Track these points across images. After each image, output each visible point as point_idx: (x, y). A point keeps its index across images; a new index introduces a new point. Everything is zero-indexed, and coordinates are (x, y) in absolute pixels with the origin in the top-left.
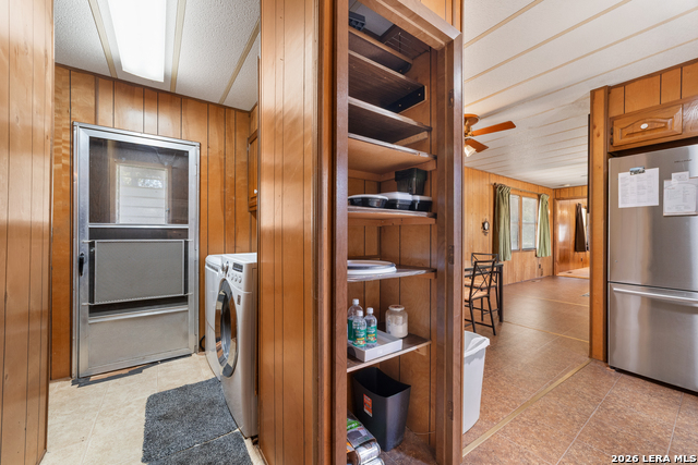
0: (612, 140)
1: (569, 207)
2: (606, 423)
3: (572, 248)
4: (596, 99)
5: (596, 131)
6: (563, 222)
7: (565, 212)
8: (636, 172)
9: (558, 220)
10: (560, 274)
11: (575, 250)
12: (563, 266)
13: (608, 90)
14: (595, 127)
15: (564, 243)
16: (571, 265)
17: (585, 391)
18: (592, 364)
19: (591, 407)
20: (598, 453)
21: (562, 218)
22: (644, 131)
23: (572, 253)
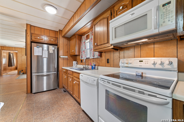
0: (32, 38)
1: (6, 53)
2: (38, 106)
3: (7, 66)
4: (28, 27)
5: (28, 35)
6: (4, 58)
7: (5, 54)
8: (38, 48)
9: (3, 57)
10: (3, 74)
11: (9, 66)
12: (4, 72)
13: (31, 26)
14: (27, 34)
15: (5, 64)
16: (7, 71)
17: (30, 102)
18: (28, 95)
19: (33, 105)
20: (40, 113)
21: (4, 56)
22: (38, 39)
23: (7, 67)
